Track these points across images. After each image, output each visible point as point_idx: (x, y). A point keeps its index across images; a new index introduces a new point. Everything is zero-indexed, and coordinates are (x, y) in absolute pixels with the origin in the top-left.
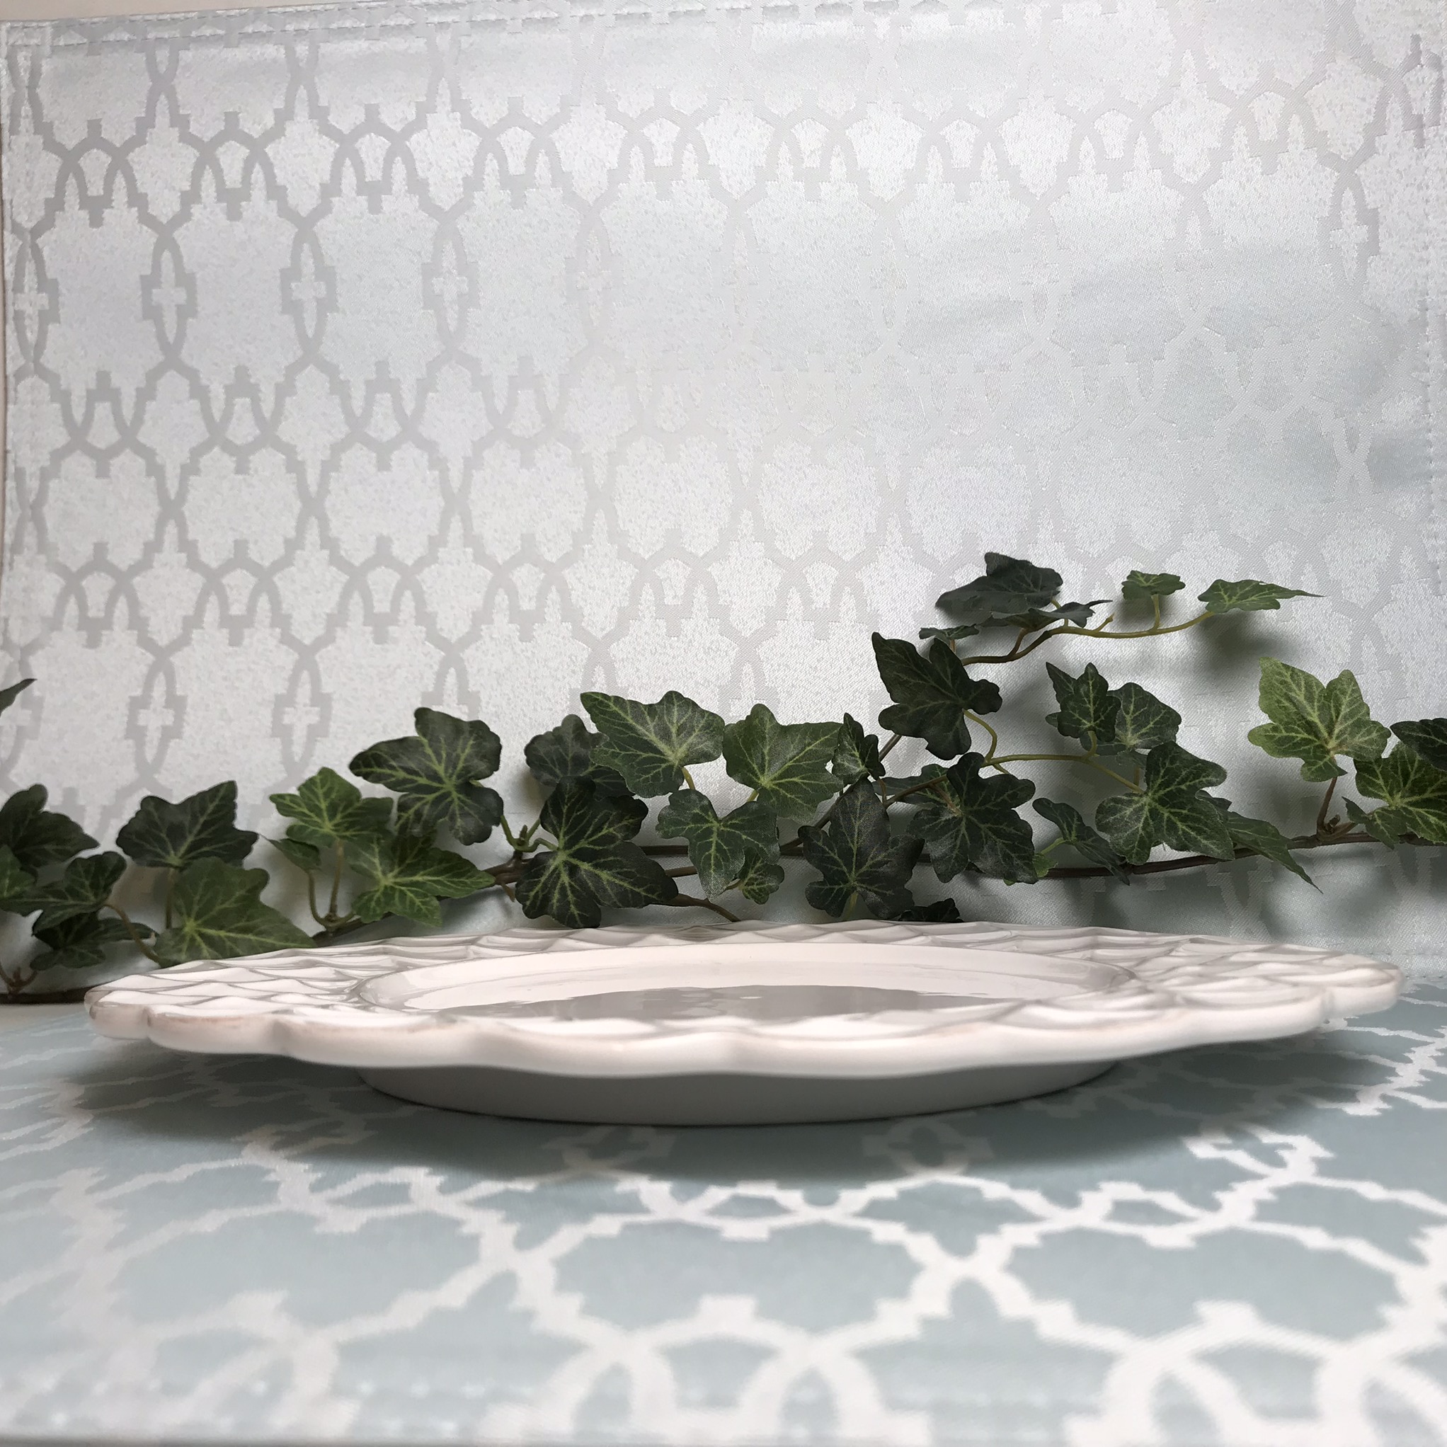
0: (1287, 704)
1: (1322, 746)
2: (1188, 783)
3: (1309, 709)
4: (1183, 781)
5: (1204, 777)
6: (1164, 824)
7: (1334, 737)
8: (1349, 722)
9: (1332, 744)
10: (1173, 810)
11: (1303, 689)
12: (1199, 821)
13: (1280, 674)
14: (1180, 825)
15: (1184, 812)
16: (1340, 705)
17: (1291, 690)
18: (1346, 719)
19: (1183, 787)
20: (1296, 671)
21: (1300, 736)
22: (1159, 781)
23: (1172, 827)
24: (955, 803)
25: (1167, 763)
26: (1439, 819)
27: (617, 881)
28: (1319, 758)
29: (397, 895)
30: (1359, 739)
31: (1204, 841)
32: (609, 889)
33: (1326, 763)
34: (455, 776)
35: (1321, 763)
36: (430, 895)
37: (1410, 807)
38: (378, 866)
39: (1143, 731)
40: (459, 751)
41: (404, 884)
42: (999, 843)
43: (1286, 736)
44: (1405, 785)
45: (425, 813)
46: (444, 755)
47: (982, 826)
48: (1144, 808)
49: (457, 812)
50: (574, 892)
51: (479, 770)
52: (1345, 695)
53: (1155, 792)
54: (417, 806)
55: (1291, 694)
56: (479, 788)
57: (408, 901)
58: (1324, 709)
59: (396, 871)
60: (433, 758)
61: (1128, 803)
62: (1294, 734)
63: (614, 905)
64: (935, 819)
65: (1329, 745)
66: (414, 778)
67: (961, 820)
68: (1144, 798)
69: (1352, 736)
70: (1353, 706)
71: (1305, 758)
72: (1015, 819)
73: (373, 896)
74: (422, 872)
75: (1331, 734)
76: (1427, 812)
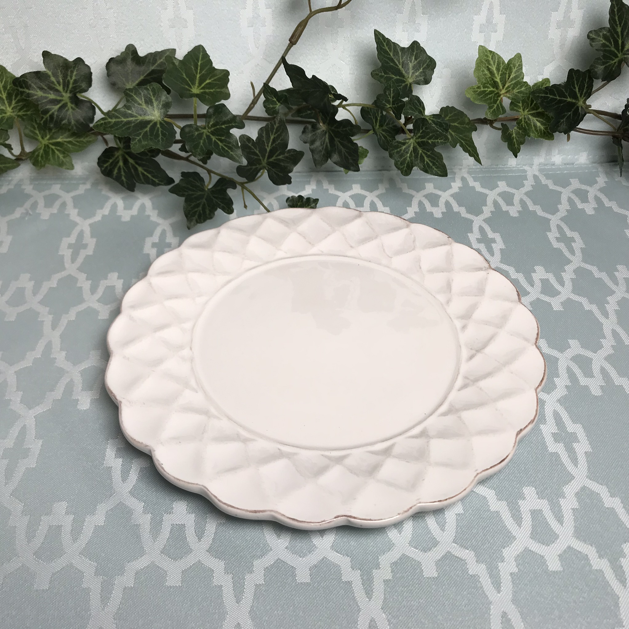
0: (486, 72)
1: (498, 93)
2: (432, 140)
3: (496, 75)
5: (440, 140)
6: (419, 156)
7: (505, 88)
8: (513, 82)
9: (503, 91)
10: (423, 151)
11: (496, 64)
12: (434, 159)
13: (487, 56)
14: (426, 158)
15: (428, 153)
16: (511, 73)
17: (490, 64)
18: (512, 80)
19: (430, 141)
20: (495, 54)
21: (489, 90)
22: (419, 135)
23: (422, 157)
24: (324, 123)
25: (424, 128)
26: (542, 124)
27: (145, 173)
28: (495, 102)
29: (51, 152)
30: (515, 91)
31: (435, 169)
32: (141, 175)
33: (498, 105)
34: (68, 91)
35: (496, 105)
36: (66, 152)
37: (530, 117)
38: (39, 134)
39: (417, 74)
40: (69, 78)
41: (53, 144)
42: (343, 150)
43: (483, 91)
44: (531, 106)
45: (55, 116)
46: (61, 81)
47: (336, 139)
48: (411, 146)
49: (71, 117)
50: (125, 171)
51: (81, 88)
52: (515, 67)
53: (417, 139)
54: (50, 113)
55: (489, 67)
56: (82, 100)
57: (56, 156)
58: (503, 75)
59: (48, 137)
60: (56, 83)
61: (404, 144)
62: (486, 89)
63: (143, 183)
64: (314, 131)
65: (501, 93)
66: (47, 95)
67: (326, 133)
68: (411, 140)
69: (513, 89)
70: (517, 74)
71: (489, 104)
72: (351, 142)
73: (39, 153)
74: (61, 137)
75: (503, 87)
76: (537, 120)
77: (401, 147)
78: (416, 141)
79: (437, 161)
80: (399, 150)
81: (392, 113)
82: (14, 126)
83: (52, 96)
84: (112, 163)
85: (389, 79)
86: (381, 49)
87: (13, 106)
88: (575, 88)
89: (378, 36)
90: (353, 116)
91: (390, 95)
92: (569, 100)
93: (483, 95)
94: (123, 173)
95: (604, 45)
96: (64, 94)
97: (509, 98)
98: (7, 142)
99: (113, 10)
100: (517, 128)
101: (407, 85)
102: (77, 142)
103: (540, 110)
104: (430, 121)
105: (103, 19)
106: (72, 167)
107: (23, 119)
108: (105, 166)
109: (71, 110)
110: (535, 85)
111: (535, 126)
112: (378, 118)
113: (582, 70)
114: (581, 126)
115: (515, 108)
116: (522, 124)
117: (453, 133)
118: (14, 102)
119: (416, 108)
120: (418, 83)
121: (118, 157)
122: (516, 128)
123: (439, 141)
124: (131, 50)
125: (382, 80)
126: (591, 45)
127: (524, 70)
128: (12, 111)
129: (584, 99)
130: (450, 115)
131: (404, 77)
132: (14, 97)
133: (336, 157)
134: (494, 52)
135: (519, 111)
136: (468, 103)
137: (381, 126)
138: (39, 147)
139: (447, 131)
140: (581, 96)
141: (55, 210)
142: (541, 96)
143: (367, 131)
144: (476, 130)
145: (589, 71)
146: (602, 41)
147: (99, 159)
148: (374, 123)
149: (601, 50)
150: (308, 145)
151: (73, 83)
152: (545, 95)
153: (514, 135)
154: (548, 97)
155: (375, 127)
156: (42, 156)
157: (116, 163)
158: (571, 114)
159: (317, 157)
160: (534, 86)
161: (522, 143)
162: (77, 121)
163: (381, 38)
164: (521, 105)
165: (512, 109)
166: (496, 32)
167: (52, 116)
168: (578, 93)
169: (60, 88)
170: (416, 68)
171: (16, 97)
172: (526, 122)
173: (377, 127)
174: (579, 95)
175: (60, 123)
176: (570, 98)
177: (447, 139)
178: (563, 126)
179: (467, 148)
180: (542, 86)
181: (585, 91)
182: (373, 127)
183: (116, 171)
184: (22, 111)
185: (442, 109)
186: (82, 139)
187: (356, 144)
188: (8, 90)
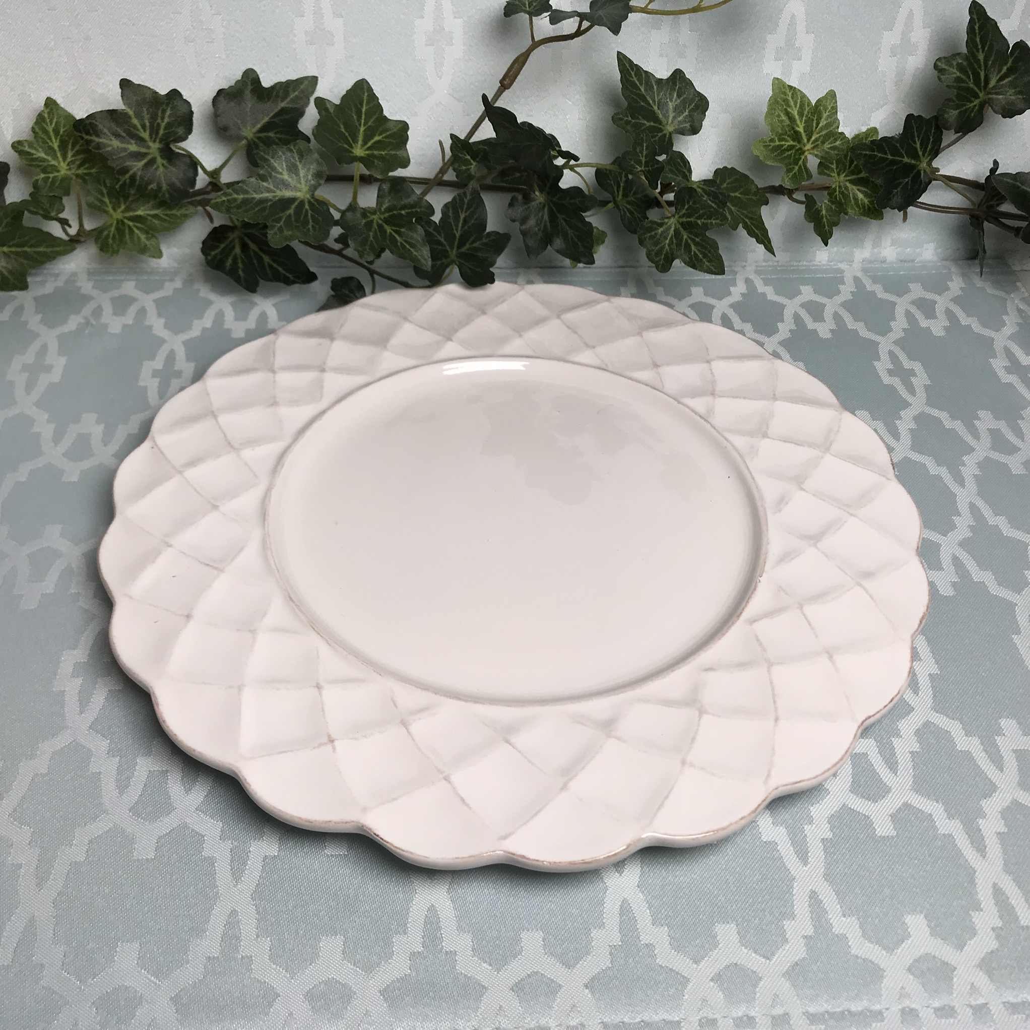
0: (784, 118)
1: (800, 149)
2: (703, 220)
3: (798, 122)
4: (700, 217)
5: (714, 219)
6: (683, 243)
7: (810, 142)
8: (824, 133)
9: (809, 146)
10: (690, 236)
11: (798, 106)
13: (785, 93)
14: (693, 247)
15: (697, 239)
16: (821, 119)
17: (789, 106)
18: (822, 129)
19: (699, 222)
20: (797, 91)
21: (788, 144)
22: (684, 211)
23: (688, 248)
24: (541, 191)
25: (691, 203)
26: (865, 196)
27: (275, 265)
28: (796, 162)
29: (127, 231)
30: (827, 146)
31: (706, 263)
32: (267, 268)
33: (800, 167)
34: (158, 140)
35: (797, 168)
36: (151, 232)
37: (848, 184)
38: (109, 205)
39: (680, 119)
40: (159, 120)
41: (131, 219)
42: (570, 232)
43: (778, 145)
44: (849, 168)
45: (138, 178)
46: (148, 124)
47: (559, 215)
48: (671, 228)
49: (163, 179)
50: (243, 262)
51: (178, 135)
52: (826, 111)
53: (680, 217)
54: (131, 173)
55: (789, 109)
56: (178, 153)
57: (135, 238)
58: (808, 123)
59: (123, 207)
60: (139, 127)
61: (661, 225)
62: (783, 143)
63: (270, 280)
64: (526, 203)
65: (806, 148)
66: (126, 146)
67: (544, 206)
68: (672, 219)
69: (823, 143)
70: (829, 120)
71: (787, 165)
72: (582, 219)
73: (110, 232)
74: (142, 208)
75: (808, 140)
76: (858, 190)
77: (656, 229)
78: (678, 221)
79: (710, 252)
80: (653, 233)
81: (644, 178)
82: (71, 193)
83: (133, 147)
84: (224, 249)
85: (638, 126)
86: (627, 80)
87: (69, 160)
88: (915, 142)
89: (622, 61)
90: (585, 181)
91: (642, 153)
92: (906, 160)
93: (778, 151)
94: (240, 265)
95: (958, 80)
96: (151, 144)
97: (816, 156)
98: (61, 216)
99: (221, 16)
100: (829, 201)
101: (665, 135)
102: (167, 215)
103: (863, 175)
104: (699, 190)
105: (206, 29)
106: (159, 255)
107: (85, 181)
108: (213, 253)
109: (161, 169)
110: (857, 137)
111: (856, 199)
112: (622, 185)
113: (926, 116)
114: (924, 199)
115: (826, 171)
116: (836, 195)
117: (733, 208)
118: (70, 154)
119: (680, 171)
120: (682, 132)
121: (233, 241)
122: (826, 201)
123: (714, 222)
124: (250, 78)
125: (628, 127)
126: (939, 78)
127: (840, 116)
128: (68, 168)
129: (927, 160)
130: (728, 181)
131: (660, 122)
132: (70, 147)
133: (558, 243)
134: (795, 88)
135: (831, 176)
136: (757, 164)
137: (625, 195)
138: (109, 223)
139: (725, 204)
140: (923, 155)
141: (129, 319)
142: (866, 154)
143: (604, 203)
144: (766, 203)
145: (936, 118)
146: (955, 73)
147: (204, 243)
148: (615, 192)
149: (954, 87)
150: (517, 224)
151: (166, 128)
152: (871, 153)
153: (824, 212)
154: (876, 156)
155: (616, 199)
156: (114, 238)
157: (229, 249)
158: (908, 181)
159: (530, 242)
160: (853, 138)
161: (836, 224)
162: (171, 185)
163: (627, 65)
164: (834, 166)
165: (821, 173)
166: (800, 59)
167: (132, 179)
168: (919, 149)
169: (146, 135)
170: (678, 110)
171: (73, 146)
172: (842, 193)
173: (620, 197)
174: (920, 153)
175: (146, 188)
176: (908, 157)
177: (725, 218)
178: (897, 199)
179: (754, 232)
180: (866, 138)
181: (929, 147)
182: (614, 198)
183: (229, 262)
184: (82, 168)
185: (717, 172)
186: (174, 212)
187: (590, 224)
188: (61, 136)
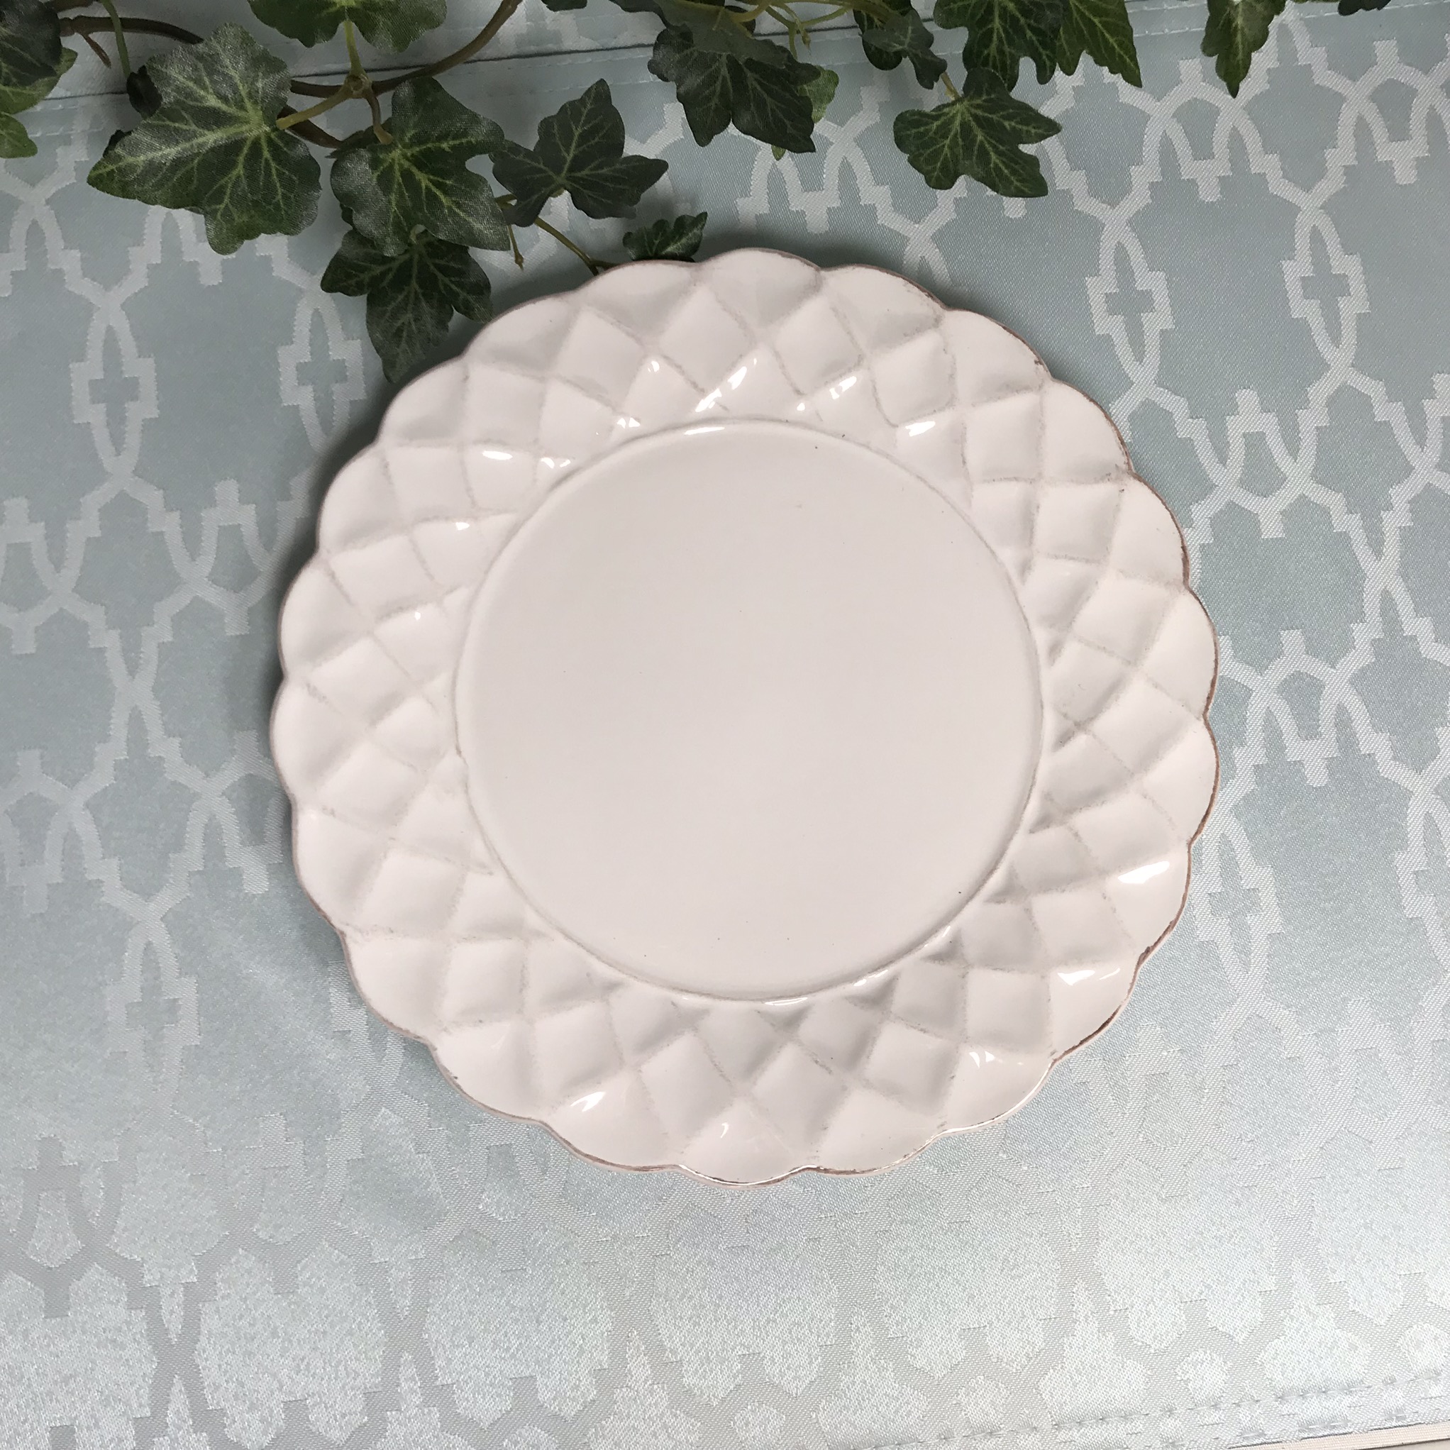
4: (1009, 118)
6: (976, 148)
10: (989, 138)
14: (993, 157)
15: (1000, 147)
19: (1006, 124)
23: (983, 154)
31: (1015, 183)
42: (769, 101)
48: (955, 120)
61: (936, 117)
68: (958, 106)
77: (927, 123)
78: (969, 110)
79: (1023, 169)
80: (921, 129)
133: (750, 118)
153: (1240, 21)
159: (697, 115)
179: (1107, 45)
